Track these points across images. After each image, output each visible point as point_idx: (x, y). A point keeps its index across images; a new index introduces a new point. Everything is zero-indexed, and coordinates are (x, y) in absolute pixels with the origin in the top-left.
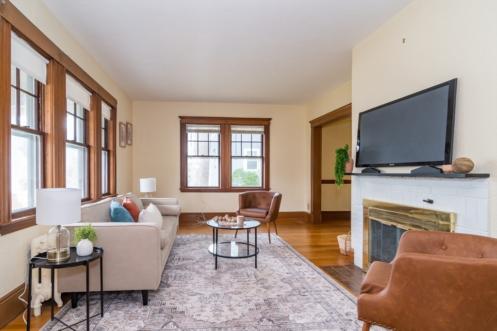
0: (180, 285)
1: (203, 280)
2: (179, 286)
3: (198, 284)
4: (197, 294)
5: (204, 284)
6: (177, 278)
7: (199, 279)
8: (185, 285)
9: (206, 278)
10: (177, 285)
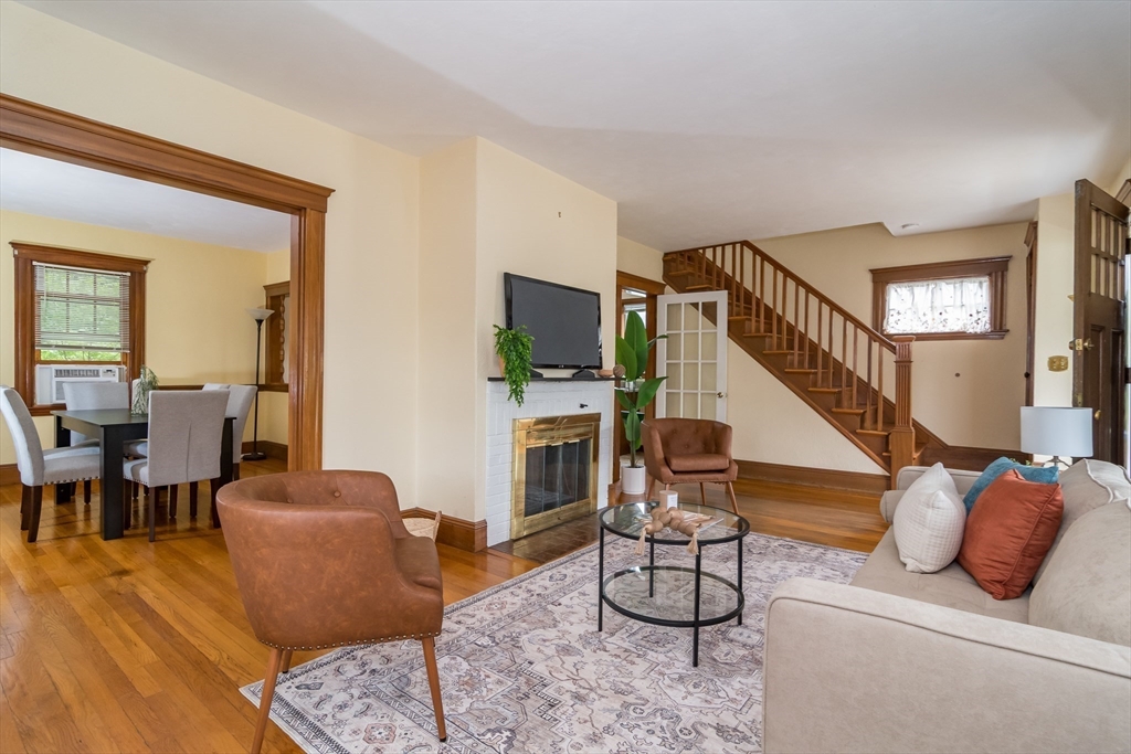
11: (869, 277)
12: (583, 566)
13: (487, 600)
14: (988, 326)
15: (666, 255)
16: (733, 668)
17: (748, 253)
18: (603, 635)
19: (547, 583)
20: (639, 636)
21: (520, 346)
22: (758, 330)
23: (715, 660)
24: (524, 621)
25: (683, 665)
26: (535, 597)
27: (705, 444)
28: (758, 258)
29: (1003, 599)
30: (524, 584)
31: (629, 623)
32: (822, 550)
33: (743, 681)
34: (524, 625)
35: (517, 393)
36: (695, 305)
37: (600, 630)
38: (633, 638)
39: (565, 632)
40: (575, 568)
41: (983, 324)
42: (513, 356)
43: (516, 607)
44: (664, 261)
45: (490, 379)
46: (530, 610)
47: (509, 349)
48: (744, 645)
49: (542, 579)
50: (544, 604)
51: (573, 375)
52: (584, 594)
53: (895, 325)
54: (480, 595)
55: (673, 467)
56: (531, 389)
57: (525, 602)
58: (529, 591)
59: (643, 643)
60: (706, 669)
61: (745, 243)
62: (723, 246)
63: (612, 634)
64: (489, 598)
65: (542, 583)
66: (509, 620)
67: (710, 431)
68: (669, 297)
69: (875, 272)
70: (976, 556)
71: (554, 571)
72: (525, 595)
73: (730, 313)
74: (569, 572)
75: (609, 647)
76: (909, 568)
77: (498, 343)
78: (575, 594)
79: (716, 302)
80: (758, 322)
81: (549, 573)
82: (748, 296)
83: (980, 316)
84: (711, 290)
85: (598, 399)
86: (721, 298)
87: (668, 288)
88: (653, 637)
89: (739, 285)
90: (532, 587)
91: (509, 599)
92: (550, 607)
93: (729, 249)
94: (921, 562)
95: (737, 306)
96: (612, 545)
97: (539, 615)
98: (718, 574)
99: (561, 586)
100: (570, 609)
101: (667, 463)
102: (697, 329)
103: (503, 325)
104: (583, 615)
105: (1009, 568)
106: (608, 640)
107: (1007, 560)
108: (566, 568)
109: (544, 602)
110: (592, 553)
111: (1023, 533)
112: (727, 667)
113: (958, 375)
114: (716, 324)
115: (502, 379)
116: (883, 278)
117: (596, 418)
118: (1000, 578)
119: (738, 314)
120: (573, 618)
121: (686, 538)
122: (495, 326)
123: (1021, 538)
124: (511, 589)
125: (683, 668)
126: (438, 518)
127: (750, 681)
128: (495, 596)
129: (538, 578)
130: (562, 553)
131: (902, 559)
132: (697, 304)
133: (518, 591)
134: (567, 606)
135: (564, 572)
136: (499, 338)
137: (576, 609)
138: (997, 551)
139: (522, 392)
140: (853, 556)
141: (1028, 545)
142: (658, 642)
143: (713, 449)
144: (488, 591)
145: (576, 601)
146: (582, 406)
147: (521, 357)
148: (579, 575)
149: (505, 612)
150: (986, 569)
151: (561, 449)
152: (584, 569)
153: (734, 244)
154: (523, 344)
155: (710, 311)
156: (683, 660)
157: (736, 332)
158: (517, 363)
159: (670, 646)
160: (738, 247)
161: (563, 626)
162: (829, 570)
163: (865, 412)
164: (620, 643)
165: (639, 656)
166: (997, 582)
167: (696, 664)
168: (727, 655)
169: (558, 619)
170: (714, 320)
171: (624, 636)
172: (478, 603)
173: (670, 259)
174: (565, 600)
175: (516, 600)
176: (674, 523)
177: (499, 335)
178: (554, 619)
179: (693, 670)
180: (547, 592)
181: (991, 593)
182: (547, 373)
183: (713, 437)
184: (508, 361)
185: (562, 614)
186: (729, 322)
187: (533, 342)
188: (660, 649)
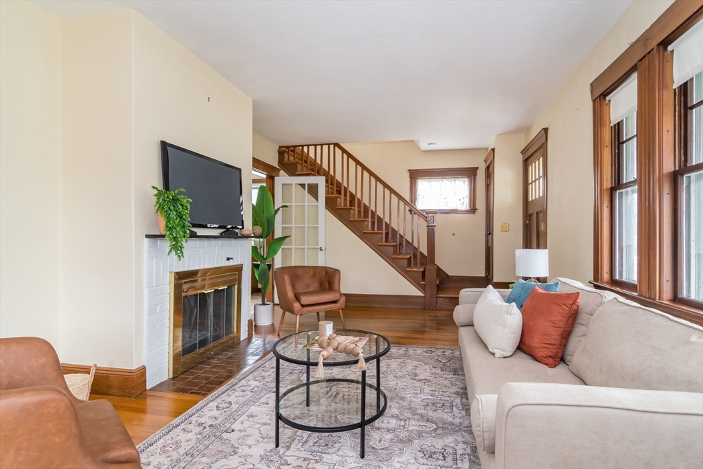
0: (441, 393)
1: (408, 396)
2: (443, 392)
3: (416, 392)
4: (419, 380)
5: (408, 390)
6: (447, 404)
7: (414, 399)
8: (434, 393)
9: (403, 399)
10: (445, 394)
11: (408, 174)
12: (244, 391)
13: (160, 443)
14: (468, 206)
15: (280, 147)
16: (389, 451)
17: (338, 152)
18: (281, 450)
19: (216, 413)
20: (310, 443)
21: (180, 207)
22: (345, 205)
23: (374, 448)
24: (204, 455)
25: (353, 459)
26: (208, 429)
27: (321, 284)
28: (345, 156)
29: (555, 367)
30: (193, 419)
31: (298, 434)
32: (404, 349)
33: (400, 460)
34: (205, 459)
35: (177, 248)
36: (303, 186)
37: (277, 446)
38: (306, 446)
39: (246, 457)
40: (237, 394)
41: (465, 206)
42: (173, 215)
43: (192, 443)
44: (279, 152)
45: (147, 236)
46: (207, 443)
47: (169, 208)
48: (388, 430)
49: (209, 409)
50: (218, 434)
51: (221, 234)
52: (252, 416)
53: (421, 205)
54: (150, 439)
55: (302, 303)
56: (189, 245)
57: (199, 436)
58: (200, 424)
59: (316, 448)
60: (371, 457)
61: (336, 145)
62: (322, 145)
63: (288, 448)
64: (162, 441)
65: (211, 414)
66: (189, 458)
67: (324, 273)
68: (282, 179)
69: (411, 172)
70: (535, 342)
71: (219, 400)
72: (198, 429)
73: (327, 192)
74: (232, 399)
75: (290, 460)
76: (497, 355)
77: (158, 203)
78: (244, 417)
79: (317, 184)
80: (345, 200)
81: (213, 404)
82: (339, 185)
83: (464, 200)
84: (314, 175)
85: (240, 253)
86: (320, 181)
87: (282, 172)
88: (321, 441)
89: (333, 178)
90: (202, 420)
91: (183, 436)
92: (225, 435)
93: (325, 148)
94: (503, 351)
95: (331, 188)
96: (261, 369)
97: (217, 446)
98: (348, 378)
99: (228, 414)
100: (244, 433)
101: (298, 300)
102: (305, 202)
103: (161, 187)
104: (257, 436)
105: (555, 347)
106: (287, 453)
107: (552, 342)
108: (229, 396)
109: (217, 431)
110: (248, 378)
111: (561, 324)
112: (384, 451)
113: (454, 234)
114: (317, 200)
115: (163, 236)
116: (415, 175)
117: (239, 269)
118: (550, 354)
119: (332, 193)
120: (250, 441)
121: (352, 358)
122: (154, 187)
123: (560, 328)
124: (182, 426)
125: (355, 462)
126: (93, 372)
127: (404, 458)
128: (167, 437)
129: (205, 410)
130: (220, 383)
131: (490, 350)
132: (304, 184)
133: (190, 427)
134: (240, 431)
135: (228, 399)
136: (158, 199)
137: (250, 431)
138: (548, 338)
139: (181, 247)
140: (425, 350)
141: (564, 331)
142: (327, 445)
143: (327, 286)
144: (159, 433)
145: (247, 424)
146: (228, 259)
147: (180, 216)
148: (242, 400)
149: (182, 451)
150: (542, 350)
151: (212, 295)
152: (245, 393)
153: (329, 144)
154: (182, 205)
155: (313, 190)
156: (352, 455)
157: (331, 205)
158: (177, 222)
159: (337, 445)
160: (332, 146)
161: (243, 450)
162: (414, 362)
163: (411, 257)
164: (297, 454)
165: (317, 461)
166: (550, 357)
167: (362, 456)
168: (380, 441)
169: (236, 445)
170: (316, 197)
171: (299, 446)
172: (151, 449)
173: (282, 151)
174: (236, 426)
175: (190, 436)
176: (341, 347)
177: (159, 195)
178: (232, 446)
179: (362, 462)
180: (218, 422)
181: (546, 364)
182: (200, 232)
183: (327, 278)
184: (168, 219)
185: (238, 439)
186: (326, 198)
187: (191, 204)
188: (331, 451)
